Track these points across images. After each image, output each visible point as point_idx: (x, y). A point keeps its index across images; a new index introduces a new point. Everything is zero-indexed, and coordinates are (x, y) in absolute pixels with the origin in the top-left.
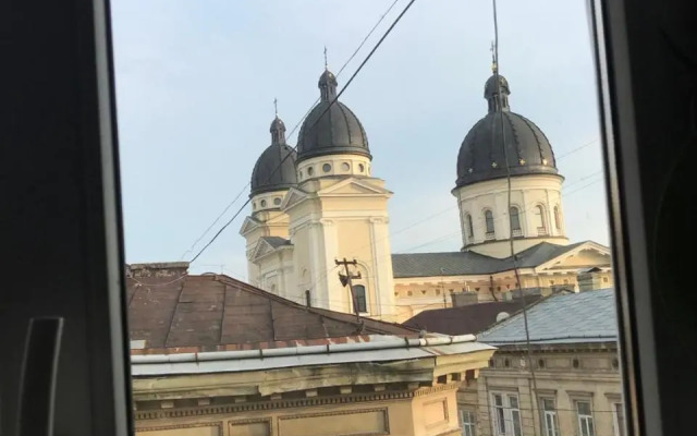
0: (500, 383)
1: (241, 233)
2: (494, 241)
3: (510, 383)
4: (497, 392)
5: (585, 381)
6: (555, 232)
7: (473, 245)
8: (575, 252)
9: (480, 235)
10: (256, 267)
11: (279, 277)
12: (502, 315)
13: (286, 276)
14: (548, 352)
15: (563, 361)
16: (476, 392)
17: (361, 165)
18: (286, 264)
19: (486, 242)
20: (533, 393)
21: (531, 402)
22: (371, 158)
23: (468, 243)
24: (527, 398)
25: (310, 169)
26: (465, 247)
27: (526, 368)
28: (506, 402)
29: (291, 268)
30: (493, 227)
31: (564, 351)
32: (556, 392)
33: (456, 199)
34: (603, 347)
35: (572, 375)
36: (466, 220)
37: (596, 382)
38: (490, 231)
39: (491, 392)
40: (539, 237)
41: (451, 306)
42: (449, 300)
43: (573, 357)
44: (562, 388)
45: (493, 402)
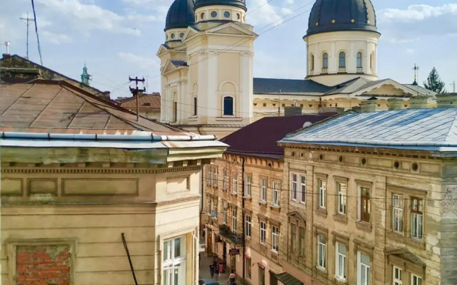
0: (297, 167)
1: (157, 55)
2: (327, 74)
3: (302, 168)
4: (295, 173)
5: (345, 171)
6: (369, 72)
7: (312, 76)
8: (378, 86)
9: (318, 70)
10: (165, 79)
11: (178, 87)
12: (307, 124)
13: (183, 86)
14: (326, 150)
15: (334, 157)
16: (282, 171)
17: (238, 14)
18: (182, 78)
19: (321, 75)
20: (315, 175)
21: (313, 181)
22: (246, 10)
23: (309, 74)
24: (311, 178)
25: (203, 14)
26: (308, 77)
27: (312, 159)
28: (299, 179)
29: (185, 82)
30: (327, 65)
31: (334, 150)
32: (327, 175)
33: (305, 43)
34: (357, 150)
35: (337, 166)
36: (310, 58)
37: (351, 172)
38: (325, 67)
39: (291, 172)
40: (357, 74)
41: (283, 115)
42: (282, 111)
43: (340, 154)
44: (331, 174)
45: (291, 178)
